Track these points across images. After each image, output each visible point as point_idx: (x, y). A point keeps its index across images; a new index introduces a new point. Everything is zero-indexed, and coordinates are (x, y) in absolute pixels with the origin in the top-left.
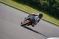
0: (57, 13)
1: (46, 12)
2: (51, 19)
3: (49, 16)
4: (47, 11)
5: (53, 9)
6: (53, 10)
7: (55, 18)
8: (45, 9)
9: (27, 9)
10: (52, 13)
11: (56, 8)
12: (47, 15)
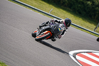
0: (85, 11)
1: (68, 8)
2: (76, 21)
3: (73, 16)
4: (70, 7)
5: (79, 3)
6: (79, 5)
7: (83, 19)
8: (66, 4)
9: (37, 5)
10: (78, 11)
11: (85, 2)
12: (70, 14)
